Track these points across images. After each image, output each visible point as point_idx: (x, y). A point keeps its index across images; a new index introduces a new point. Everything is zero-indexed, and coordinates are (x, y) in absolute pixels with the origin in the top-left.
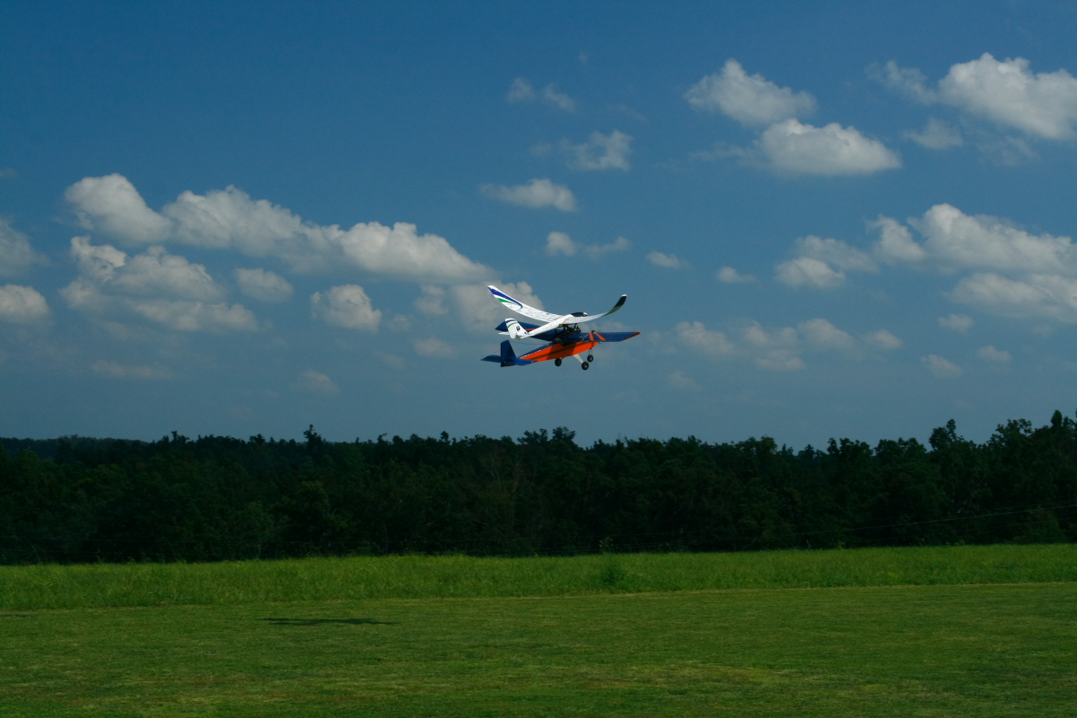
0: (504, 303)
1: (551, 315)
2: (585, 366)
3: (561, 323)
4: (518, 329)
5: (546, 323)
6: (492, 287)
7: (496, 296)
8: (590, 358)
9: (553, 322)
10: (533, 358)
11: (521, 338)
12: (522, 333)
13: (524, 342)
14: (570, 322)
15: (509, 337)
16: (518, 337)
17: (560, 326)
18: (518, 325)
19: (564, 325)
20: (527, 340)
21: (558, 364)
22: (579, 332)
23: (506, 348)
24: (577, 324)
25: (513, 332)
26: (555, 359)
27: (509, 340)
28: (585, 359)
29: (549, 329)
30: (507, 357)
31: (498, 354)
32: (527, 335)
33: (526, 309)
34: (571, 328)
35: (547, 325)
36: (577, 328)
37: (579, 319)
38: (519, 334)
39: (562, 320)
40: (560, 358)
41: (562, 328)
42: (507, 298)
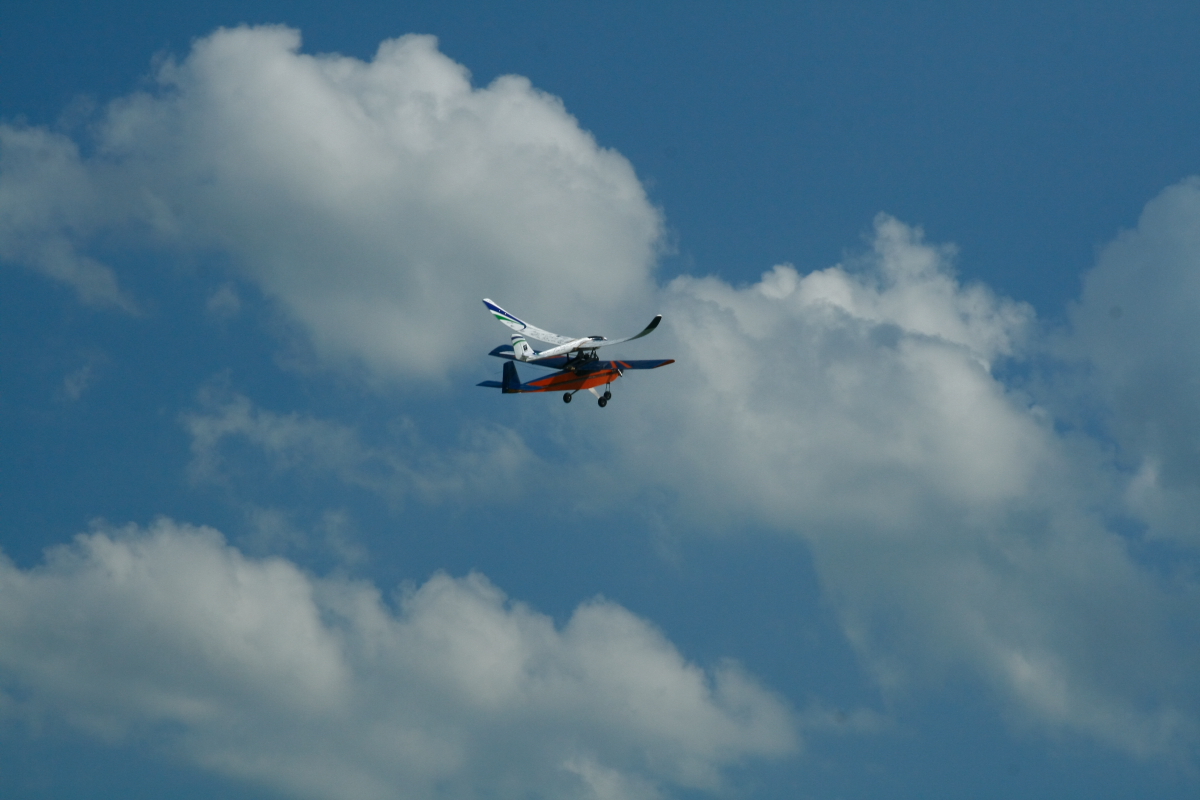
0: (504, 321)
1: (561, 338)
2: (602, 402)
3: (576, 346)
4: (526, 348)
5: (555, 346)
6: (488, 300)
7: (493, 312)
8: (607, 395)
9: (565, 346)
10: (535, 386)
11: (528, 360)
12: (530, 354)
13: (530, 365)
14: (587, 346)
15: (513, 357)
16: (524, 358)
17: (574, 350)
18: (526, 343)
19: (579, 350)
20: (534, 362)
21: (567, 399)
22: (596, 360)
23: (510, 370)
24: (594, 349)
25: (519, 351)
26: (564, 392)
27: (515, 362)
28: (602, 395)
29: (561, 352)
30: (510, 382)
31: (500, 378)
32: (535, 357)
33: (531, 330)
34: (587, 355)
35: (558, 348)
36: (595, 355)
37: (597, 344)
38: (526, 354)
39: (576, 343)
40: (570, 392)
41: (576, 353)
42: (507, 315)
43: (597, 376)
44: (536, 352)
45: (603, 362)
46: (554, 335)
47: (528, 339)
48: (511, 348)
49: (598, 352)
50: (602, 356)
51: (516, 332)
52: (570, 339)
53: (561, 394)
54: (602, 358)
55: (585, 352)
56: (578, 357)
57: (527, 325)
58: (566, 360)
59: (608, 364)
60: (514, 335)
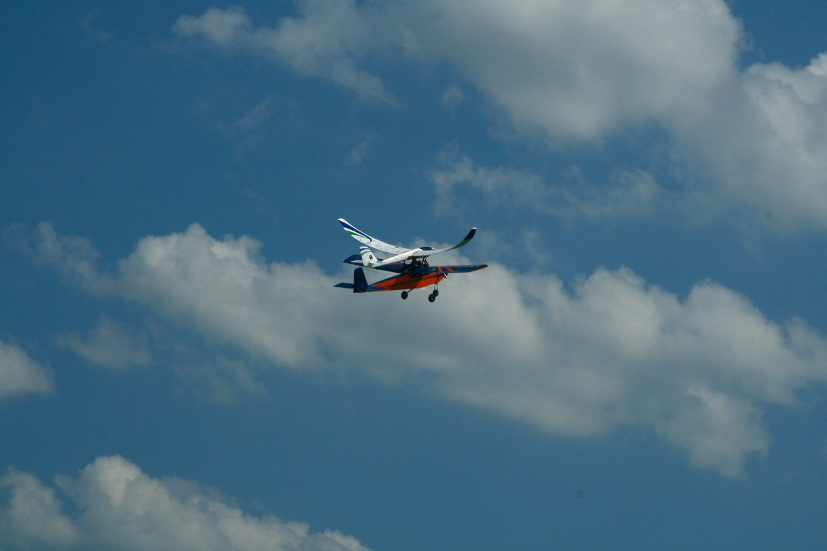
0: (353, 236)
1: (399, 249)
2: (432, 298)
3: (410, 255)
4: (371, 258)
5: (394, 255)
6: (342, 220)
7: (346, 229)
8: (436, 293)
9: (402, 254)
10: (380, 286)
11: (373, 266)
12: (374, 261)
13: (375, 270)
14: (419, 255)
15: (362, 264)
16: (370, 265)
17: (409, 258)
18: (371, 253)
19: (413, 258)
20: (378, 268)
21: (404, 296)
22: (427, 265)
23: (359, 275)
24: (425, 257)
25: (366, 259)
26: (401, 291)
27: (363, 267)
28: (432, 293)
29: (399, 260)
30: (360, 284)
31: (352, 281)
32: (378, 264)
33: (376, 243)
34: (419, 262)
35: (397, 257)
36: (426, 262)
37: (427, 253)
38: (372, 262)
39: (411, 253)
40: (407, 290)
41: (411, 261)
42: (357, 231)
43: (428, 278)
44: (380, 260)
45: (432, 268)
46: (393, 247)
47: (373, 250)
48: (360, 257)
49: (428, 259)
50: (432, 263)
51: (364, 245)
52: (406, 249)
53: (400, 292)
54: (431, 265)
55: (417, 260)
56: (412, 264)
57: (372, 238)
58: (403, 266)
59: (437, 269)
60: (361, 248)
